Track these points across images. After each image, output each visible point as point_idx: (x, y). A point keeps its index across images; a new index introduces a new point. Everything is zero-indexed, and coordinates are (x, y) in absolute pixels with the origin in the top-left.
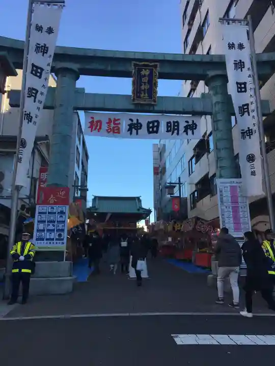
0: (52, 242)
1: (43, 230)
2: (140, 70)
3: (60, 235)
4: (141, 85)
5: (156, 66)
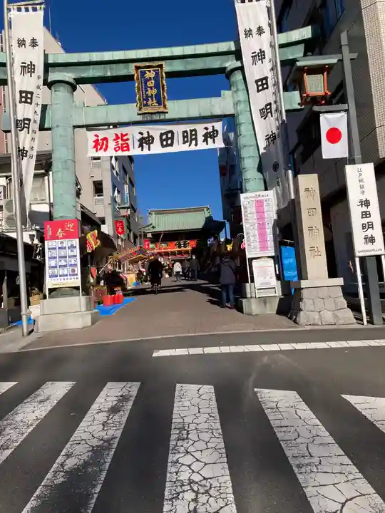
0: (66, 278)
1: (56, 267)
2: (143, 74)
3: (73, 271)
4: (147, 90)
5: (161, 66)
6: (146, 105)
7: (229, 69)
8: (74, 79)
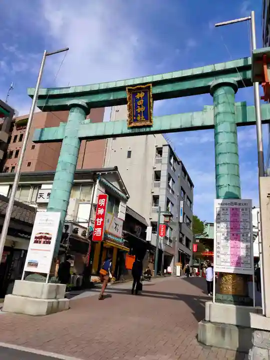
2: (135, 95)
4: (137, 108)
5: (149, 88)
6: (136, 121)
7: (212, 86)
8: (86, 103)
